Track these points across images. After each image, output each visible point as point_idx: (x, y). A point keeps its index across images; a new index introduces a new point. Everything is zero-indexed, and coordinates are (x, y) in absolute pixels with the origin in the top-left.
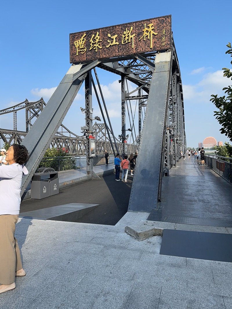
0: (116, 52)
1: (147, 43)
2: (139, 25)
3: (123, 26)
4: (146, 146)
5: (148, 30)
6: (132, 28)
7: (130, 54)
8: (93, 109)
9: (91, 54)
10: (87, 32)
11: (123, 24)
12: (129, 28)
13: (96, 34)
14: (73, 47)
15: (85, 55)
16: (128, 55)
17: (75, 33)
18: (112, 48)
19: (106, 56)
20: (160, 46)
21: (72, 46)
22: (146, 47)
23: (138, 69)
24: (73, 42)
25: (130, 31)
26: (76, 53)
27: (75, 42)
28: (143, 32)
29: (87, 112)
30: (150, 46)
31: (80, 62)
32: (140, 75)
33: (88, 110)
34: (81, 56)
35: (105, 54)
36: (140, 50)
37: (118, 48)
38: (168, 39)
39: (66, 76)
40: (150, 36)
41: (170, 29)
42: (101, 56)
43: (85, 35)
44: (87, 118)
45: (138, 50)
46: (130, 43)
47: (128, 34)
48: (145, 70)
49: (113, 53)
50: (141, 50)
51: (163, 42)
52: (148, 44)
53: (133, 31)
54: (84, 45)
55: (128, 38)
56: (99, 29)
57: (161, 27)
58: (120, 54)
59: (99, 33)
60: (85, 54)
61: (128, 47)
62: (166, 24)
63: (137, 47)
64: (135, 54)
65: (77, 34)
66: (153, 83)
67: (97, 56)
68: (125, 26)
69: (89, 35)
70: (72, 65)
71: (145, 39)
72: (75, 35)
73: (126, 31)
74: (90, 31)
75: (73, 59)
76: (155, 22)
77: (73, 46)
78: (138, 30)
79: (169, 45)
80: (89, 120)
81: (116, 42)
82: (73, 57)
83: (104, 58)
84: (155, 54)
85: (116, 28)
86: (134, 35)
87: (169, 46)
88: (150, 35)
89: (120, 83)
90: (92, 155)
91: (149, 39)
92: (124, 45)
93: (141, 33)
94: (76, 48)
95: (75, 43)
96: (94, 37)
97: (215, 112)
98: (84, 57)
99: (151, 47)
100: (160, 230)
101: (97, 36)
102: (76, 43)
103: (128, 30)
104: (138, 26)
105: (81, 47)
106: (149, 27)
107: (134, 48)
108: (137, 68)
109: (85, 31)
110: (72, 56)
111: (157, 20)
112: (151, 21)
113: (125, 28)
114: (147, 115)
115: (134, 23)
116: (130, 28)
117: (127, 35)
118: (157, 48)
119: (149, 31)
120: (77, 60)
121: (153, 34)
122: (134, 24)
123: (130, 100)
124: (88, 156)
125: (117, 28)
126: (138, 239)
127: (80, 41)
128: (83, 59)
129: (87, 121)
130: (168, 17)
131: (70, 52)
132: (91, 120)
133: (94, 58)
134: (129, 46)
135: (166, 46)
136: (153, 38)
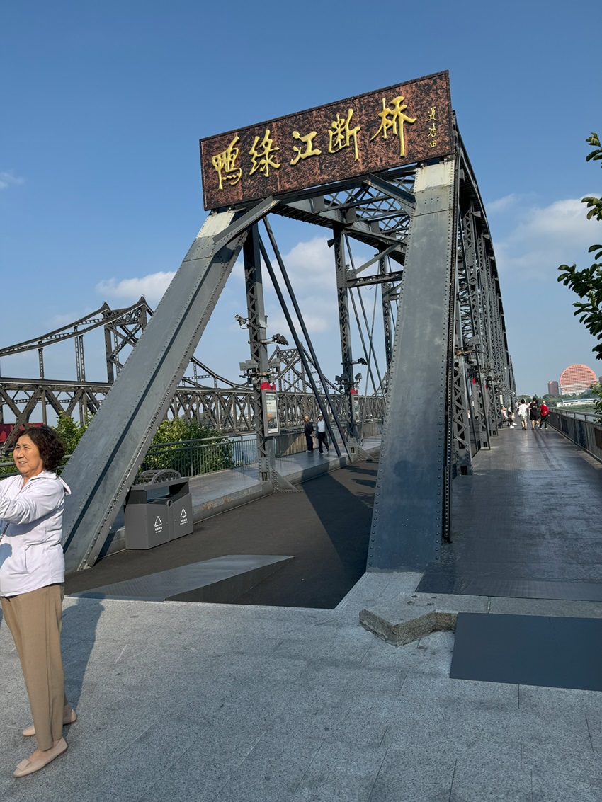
0: (315, 174)
1: (392, 146)
2: (368, 102)
3: (329, 110)
4: (403, 401)
5: (392, 112)
6: (351, 112)
7: (351, 174)
8: (266, 317)
9: (253, 184)
10: (242, 132)
11: (330, 105)
12: (343, 111)
13: (262, 136)
14: (210, 171)
15: (241, 188)
16: (346, 177)
17: (213, 138)
18: (304, 165)
19: (291, 186)
20: (425, 149)
21: (207, 168)
22: (391, 155)
23: (375, 210)
24: (208, 160)
25: (346, 119)
26: (218, 185)
27: (214, 158)
28: (381, 118)
29: (252, 325)
30: (400, 152)
31: (228, 207)
32: (380, 222)
33: (255, 321)
34: (230, 191)
35: (288, 182)
36: (375, 163)
37: (321, 164)
38: (445, 130)
39: (196, 243)
40: (398, 128)
41: (448, 105)
42: (279, 186)
43: (237, 138)
44: (254, 340)
45: (370, 165)
46: (349, 149)
47: (342, 127)
48: (392, 209)
49: (308, 177)
50: (379, 163)
51: (432, 139)
52: (395, 148)
53: (355, 119)
54: (235, 163)
55: (343, 137)
56: (271, 122)
57: (425, 102)
58: (326, 177)
59: (271, 131)
60: (239, 186)
61: (344, 160)
62: (437, 93)
63: (367, 158)
64: (363, 175)
65: (217, 139)
66: (413, 241)
67: (268, 187)
68: (334, 109)
69: (246, 139)
70: (211, 214)
71: (385, 136)
72: (213, 140)
73: (336, 120)
74: (248, 128)
75: (211, 199)
76: (409, 91)
77: (209, 168)
78: (366, 115)
79: (447, 144)
80: (258, 344)
81: (313, 149)
82: (212, 195)
83: (287, 190)
84: (414, 171)
85: (311, 115)
86: (358, 128)
87: (447, 147)
88: (398, 125)
89: (330, 246)
90: (269, 432)
91: (396, 135)
92: (333, 154)
93: (374, 121)
94: (217, 172)
95: (214, 161)
96: (259, 142)
97: (576, 305)
98: (238, 193)
99: (403, 153)
100: (450, 615)
101: (266, 139)
102: (216, 160)
103: (341, 117)
104: (367, 105)
105: (228, 170)
106: (393, 106)
107: (360, 160)
108: (371, 206)
109: (236, 128)
110: (208, 192)
111: (414, 87)
112: (397, 90)
113: (335, 114)
114: (403, 324)
115: (355, 99)
116: (347, 113)
117: (339, 130)
118: (419, 155)
119: (396, 115)
120: (222, 200)
121: (405, 122)
122: (357, 102)
123: (358, 286)
124: (262, 435)
125: (315, 115)
126: (393, 641)
127: (227, 154)
128: (236, 198)
129: (254, 348)
130: (439, 76)
131: (203, 182)
132: (264, 344)
133: (263, 193)
134: (348, 155)
135: (440, 149)
136: (407, 131)
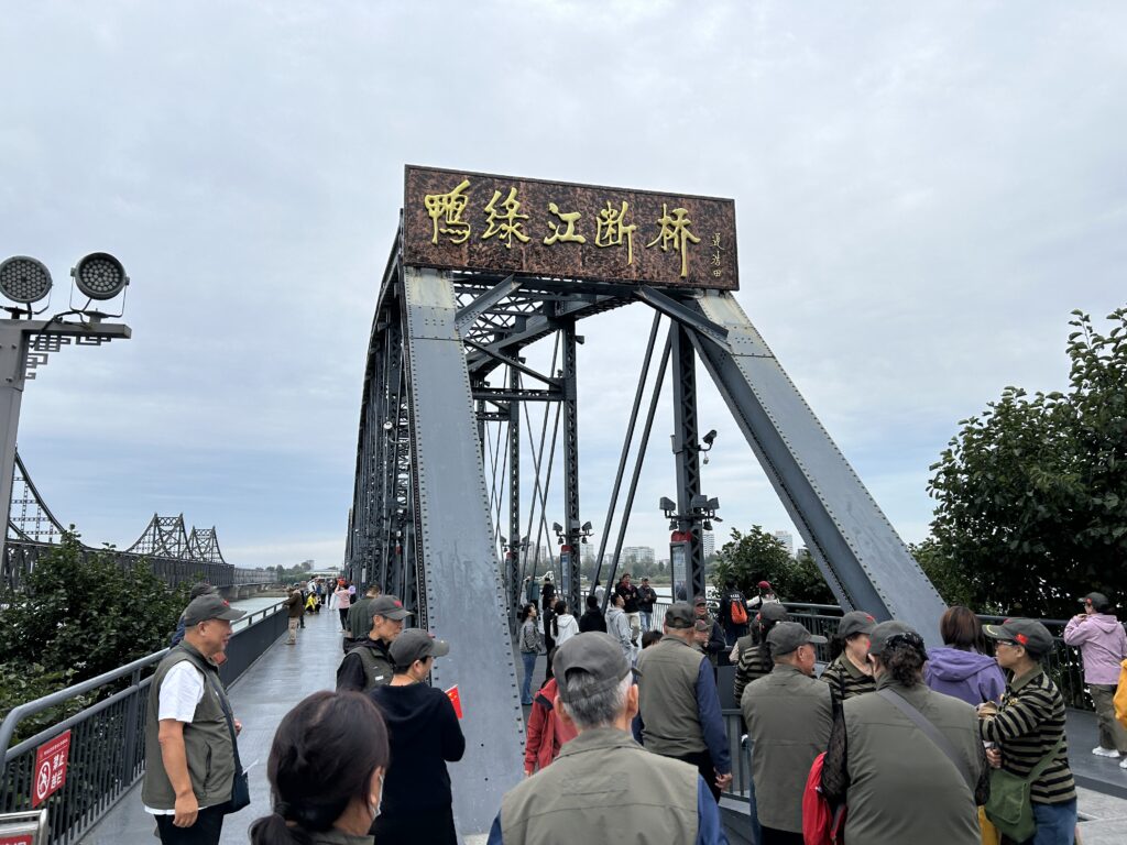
0: (576, 265)
1: (672, 261)
2: (645, 201)
3: (599, 194)
5: (674, 222)
6: (625, 204)
7: (621, 279)
9: (486, 251)
10: (475, 178)
11: (600, 189)
12: (615, 202)
13: (506, 193)
14: (419, 212)
15: (467, 251)
16: (613, 280)
17: (427, 169)
18: (562, 249)
20: (708, 276)
21: (415, 207)
22: (670, 271)
24: (417, 196)
25: (620, 211)
26: (431, 236)
27: (428, 198)
28: (661, 225)
30: (681, 270)
31: (441, 270)
34: (449, 251)
35: (538, 264)
36: (651, 274)
37: (584, 256)
40: (680, 243)
42: (525, 265)
43: (466, 183)
45: (645, 275)
46: (621, 249)
47: (613, 219)
49: (565, 266)
50: (655, 276)
51: (716, 267)
52: (675, 264)
53: (630, 216)
54: (461, 215)
55: (615, 232)
56: (520, 180)
57: (709, 224)
58: (590, 273)
59: (518, 191)
60: (465, 249)
62: (722, 220)
63: (642, 265)
64: (634, 283)
65: (434, 174)
67: (509, 262)
68: (606, 195)
69: (481, 189)
71: (665, 248)
72: (428, 173)
73: (606, 208)
74: (484, 176)
76: (693, 207)
77: (418, 208)
78: (642, 215)
81: (575, 233)
83: (535, 273)
85: (575, 191)
86: (633, 227)
88: (680, 239)
91: (676, 250)
92: (600, 248)
93: (651, 225)
94: (431, 218)
95: (427, 201)
96: (501, 200)
98: (461, 256)
99: (684, 273)
101: (511, 199)
102: (432, 201)
103: (613, 207)
104: (644, 205)
105: (450, 222)
106: (675, 217)
107: (633, 266)
109: (467, 170)
112: (680, 200)
113: (605, 201)
115: (631, 192)
116: (621, 205)
117: (611, 222)
118: (700, 280)
119: (678, 228)
120: (434, 258)
121: (688, 239)
122: (632, 196)
125: (579, 192)
127: (449, 199)
128: (458, 262)
130: (725, 202)
133: (500, 267)
134: (619, 256)
135: (724, 281)
136: (689, 250)
